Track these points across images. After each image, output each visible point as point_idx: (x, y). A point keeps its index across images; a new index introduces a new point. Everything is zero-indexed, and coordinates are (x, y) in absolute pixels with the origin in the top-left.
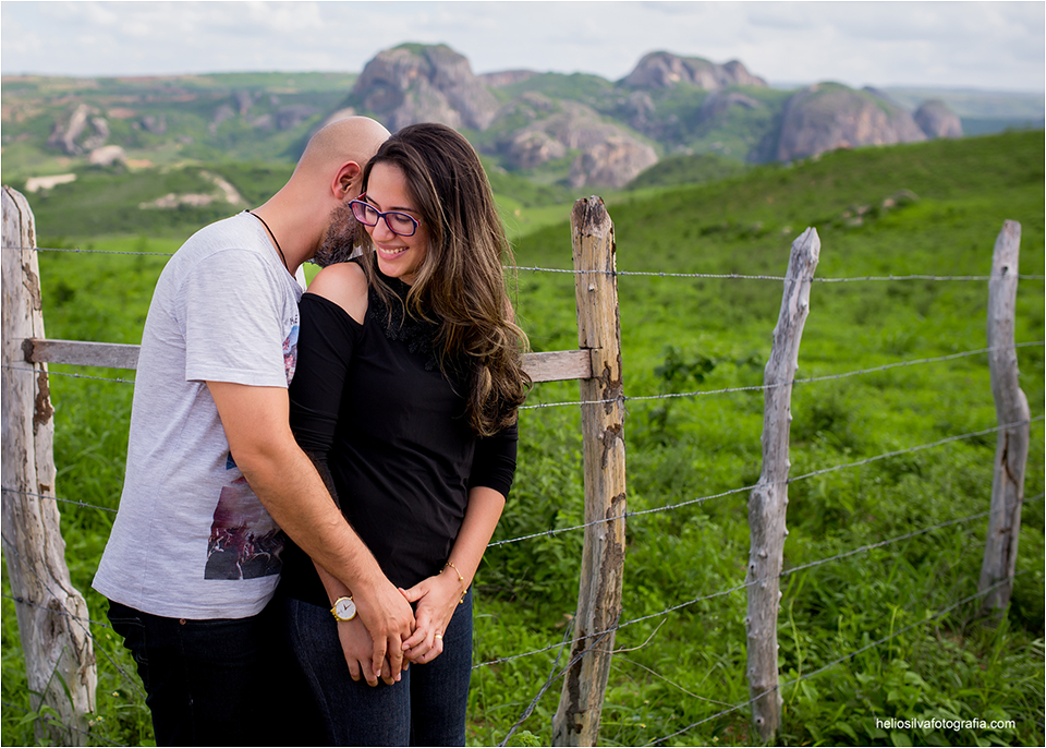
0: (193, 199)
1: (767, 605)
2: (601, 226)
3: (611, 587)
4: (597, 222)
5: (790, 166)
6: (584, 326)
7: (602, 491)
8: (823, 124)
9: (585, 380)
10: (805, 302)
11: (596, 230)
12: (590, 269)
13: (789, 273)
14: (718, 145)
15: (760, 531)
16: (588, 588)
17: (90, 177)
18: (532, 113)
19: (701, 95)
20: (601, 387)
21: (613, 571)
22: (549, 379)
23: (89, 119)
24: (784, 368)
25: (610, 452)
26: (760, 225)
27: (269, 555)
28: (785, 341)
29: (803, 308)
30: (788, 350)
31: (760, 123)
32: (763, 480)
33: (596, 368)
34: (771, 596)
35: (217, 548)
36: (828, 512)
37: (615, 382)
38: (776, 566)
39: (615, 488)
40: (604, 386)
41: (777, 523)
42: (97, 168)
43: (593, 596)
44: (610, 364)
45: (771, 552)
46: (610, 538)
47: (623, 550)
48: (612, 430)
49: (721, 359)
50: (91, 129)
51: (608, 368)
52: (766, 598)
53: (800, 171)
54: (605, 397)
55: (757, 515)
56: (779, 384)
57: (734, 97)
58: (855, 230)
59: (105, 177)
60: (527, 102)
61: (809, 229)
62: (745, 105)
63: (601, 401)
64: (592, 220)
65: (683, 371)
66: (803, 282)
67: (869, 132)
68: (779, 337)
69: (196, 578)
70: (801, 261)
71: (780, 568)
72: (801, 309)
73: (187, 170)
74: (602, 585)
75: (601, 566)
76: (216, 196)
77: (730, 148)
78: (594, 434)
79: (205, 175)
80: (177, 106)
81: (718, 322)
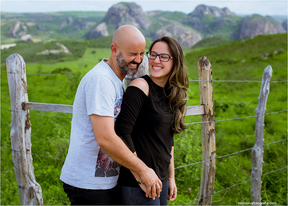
0: (54, 52)
1: (258, 186)
2: (208, 66)
3: (211, 181)
4: (206, 65)
5: (244, 41)
6: (202, 98)
7: (208, 150)
8: (254, 27)
9: (203, 115)
10: (268, 89)
11: (206, 67)
12: (204, 80)
13: (263, 80)
14: (221, 34)
15: (255, 162)
16: (204, 181)
17: (21, 45)
18: (162, 24)
19: (215, 18)
20: (208, 117)
21: (212, 176)
22: (192, 115)
23: (21, 26)
24: (262, 110)
25: (211, 138)
26: (235, 59)
27: (114, 170)
28: (262, 101)
29: (268, 91)
30: (263, 104)
31: (234, 27)
32: (256, 145)
33: (206, 111)
34: (259, 183)
35: (99, 167)
36: (269, 154)
37: (212, 116)
38: (260, 173)
39: (212, 149)
40: (209, 117)
41: (261, 159)
42: (23, 42)
43: (206, 184)
44: (210, 110)
45: (259, 168)
46: (211, 165)
47: (215, 169)
48: (211, 131)
49: (231, 104)
50: (21, 29)
51: (210, 111)
52: (257, 183)
53: (247, 42)
54: (209, 120)
55: (254, 157)
56: (260, 115)
57: (226, 19)
58: (265, 61)
59: (26, 45)
60: (160, 21)
61: (269, 66)
62: (229, 21)
63: (208, 122)
64: (205, 64)
65: (219, 108)
66: (267, 83)
67: (268, 30)
68: (260, 100)
69: (92, 176)
70: (267, 76)
71: (261, 174)
72: (267, 91)
73: (52, 42)
74: (208, 180)
75: (208, 174)
76: (61, 51)
77: (225, 35)
78: (206, 132)
79: (58, 44)
80: (49, 22)
81: (225, 91)
